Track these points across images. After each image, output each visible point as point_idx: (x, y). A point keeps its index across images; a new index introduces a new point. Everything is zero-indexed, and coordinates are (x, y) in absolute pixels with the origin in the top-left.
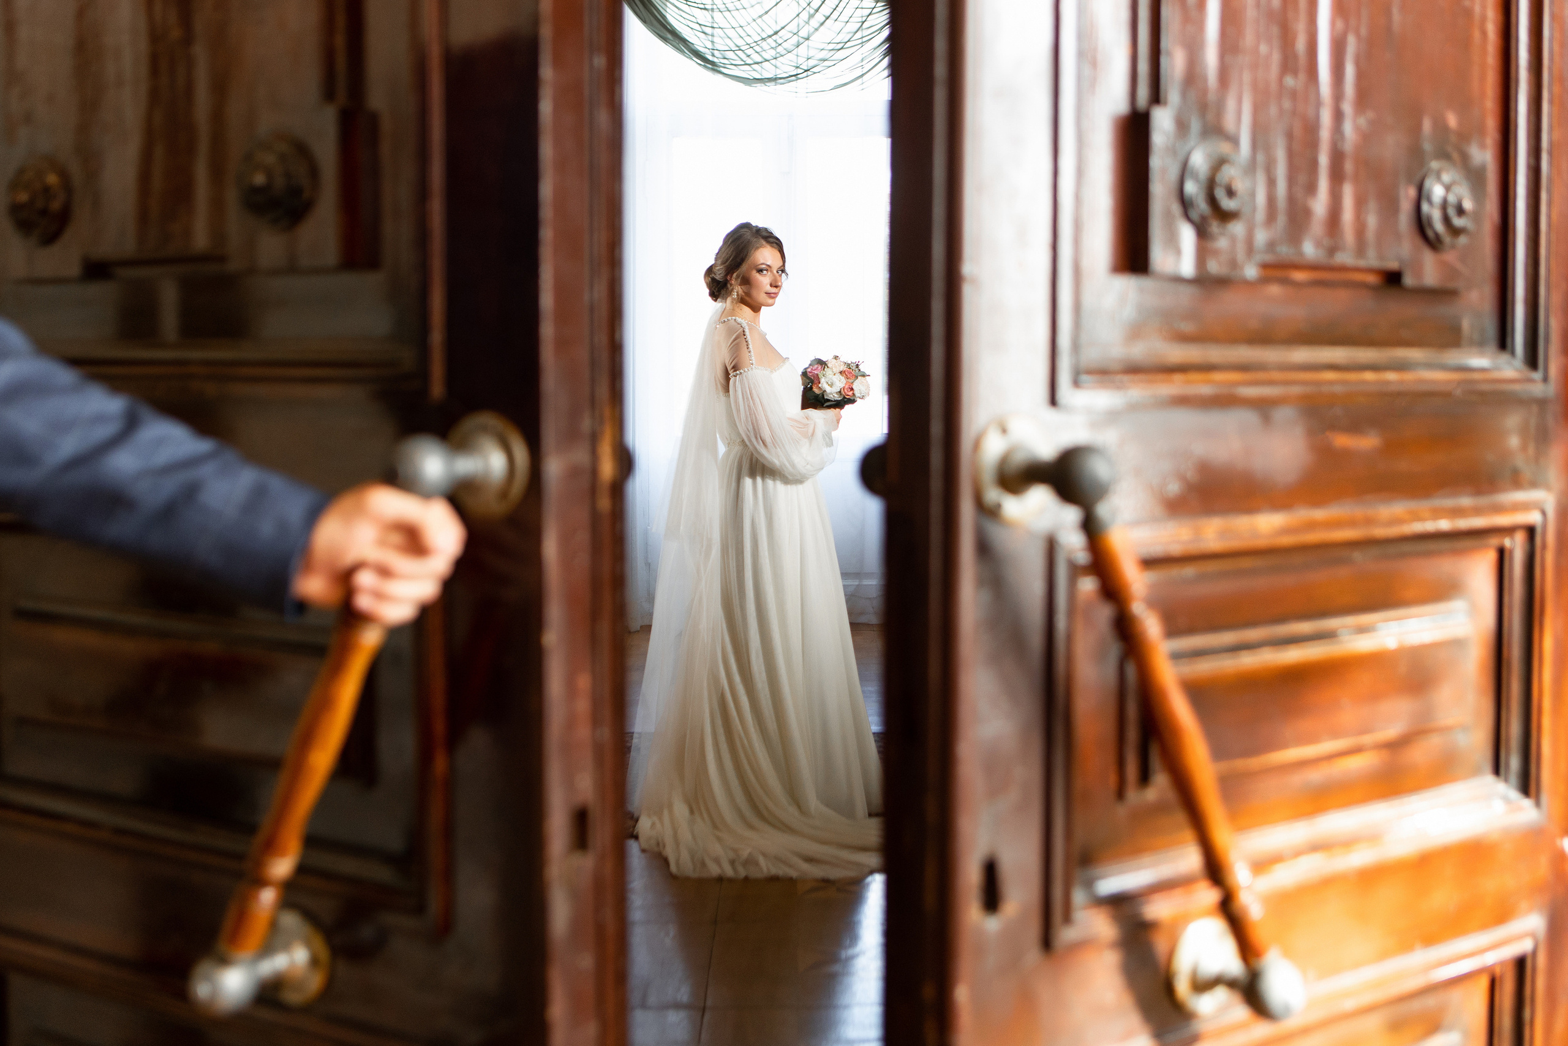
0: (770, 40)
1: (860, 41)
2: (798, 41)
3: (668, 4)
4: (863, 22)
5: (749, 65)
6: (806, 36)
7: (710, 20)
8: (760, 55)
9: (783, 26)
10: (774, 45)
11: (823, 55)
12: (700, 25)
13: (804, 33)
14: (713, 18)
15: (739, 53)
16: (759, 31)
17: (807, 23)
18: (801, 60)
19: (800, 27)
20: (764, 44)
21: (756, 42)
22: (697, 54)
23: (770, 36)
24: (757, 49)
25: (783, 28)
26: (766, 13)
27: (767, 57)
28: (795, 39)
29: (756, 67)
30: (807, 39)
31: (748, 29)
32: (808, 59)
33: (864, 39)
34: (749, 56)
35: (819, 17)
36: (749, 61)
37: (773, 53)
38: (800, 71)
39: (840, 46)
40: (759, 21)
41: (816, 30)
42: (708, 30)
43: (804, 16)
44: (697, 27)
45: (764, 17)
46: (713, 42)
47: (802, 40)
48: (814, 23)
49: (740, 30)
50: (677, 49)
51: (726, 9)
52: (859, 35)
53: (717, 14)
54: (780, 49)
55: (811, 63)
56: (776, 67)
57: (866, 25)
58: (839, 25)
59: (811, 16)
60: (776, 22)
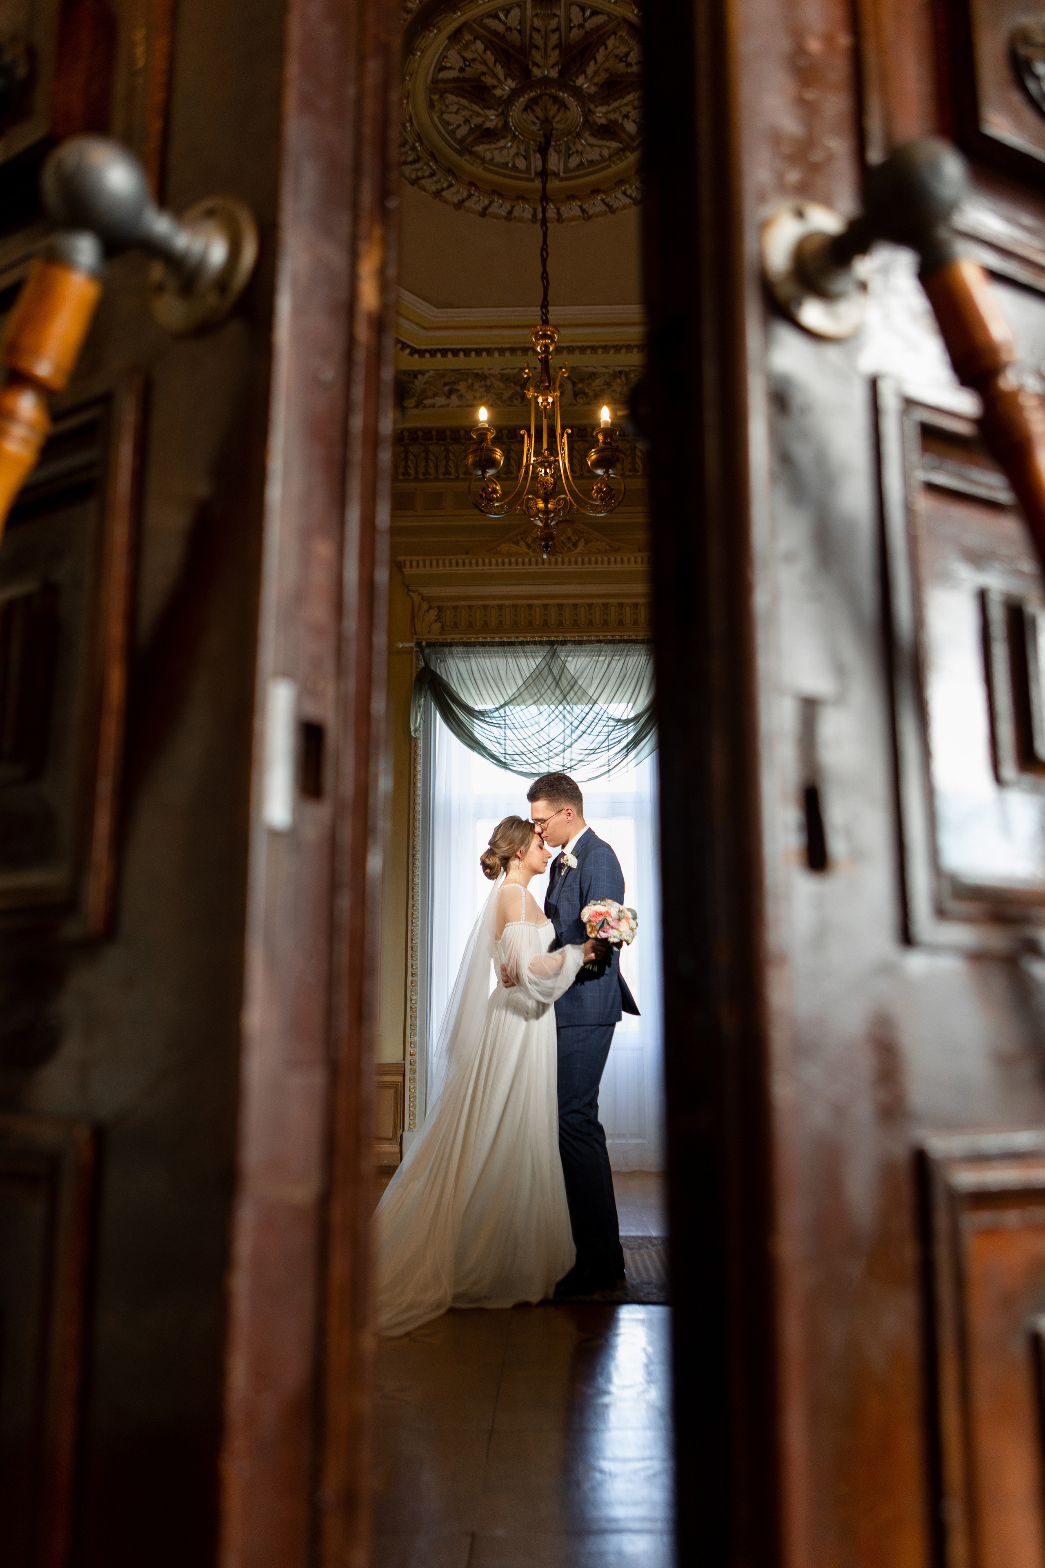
0: (543, 747)
1: (607, 748)
2: (564, 748)
3: (475, 725)
4: (609, 736)
5: (529, 764)
6: (569, 745)
7: (503, 735)
8: (537, 758)
9: (553, 738)
10: (547, 751)
11: (580, 758)
12: (496, 738)
13: (568, 743)
14: (505, 733)
15: (523, 756)
16: (537, 742)
17: (570, 736)
18: (566, 761)
19: (566, 738)
20: (540, 751)
21: (534, 749)
22: (493, 757)
23: (544, 745)
24: (535, 753)
25: (553, 740)
26: (542, 730)
27: (542, 759)
28: (562, 747)
29: (534, 765)
30: (570, 747)
31: (529, 740)
32: (571, 760)
33: (610, 747)
34: (529, 759)
35: (578, 732)
36: (530, 762)
37: (547, 756)
38: (565, 768)
39: (593, 751)
40: (537, 735)
41: (576, 741)
42: (502, 742)
43: (568, 731)
44: (494, 739)
45: (540, 732)
46: (505, 750)
47: (566, 747)
48: (575, 736)
49: (523, 741)
50: (481, 755)
51: (514, 727)
52: (606, 744)
53: (508, 731)
54: (551, 754)
55: (573, 763)
56: (549, 766)
57: (610, 737)
58: (591, 738)
59: (572, 732)
60: (549, 736)
